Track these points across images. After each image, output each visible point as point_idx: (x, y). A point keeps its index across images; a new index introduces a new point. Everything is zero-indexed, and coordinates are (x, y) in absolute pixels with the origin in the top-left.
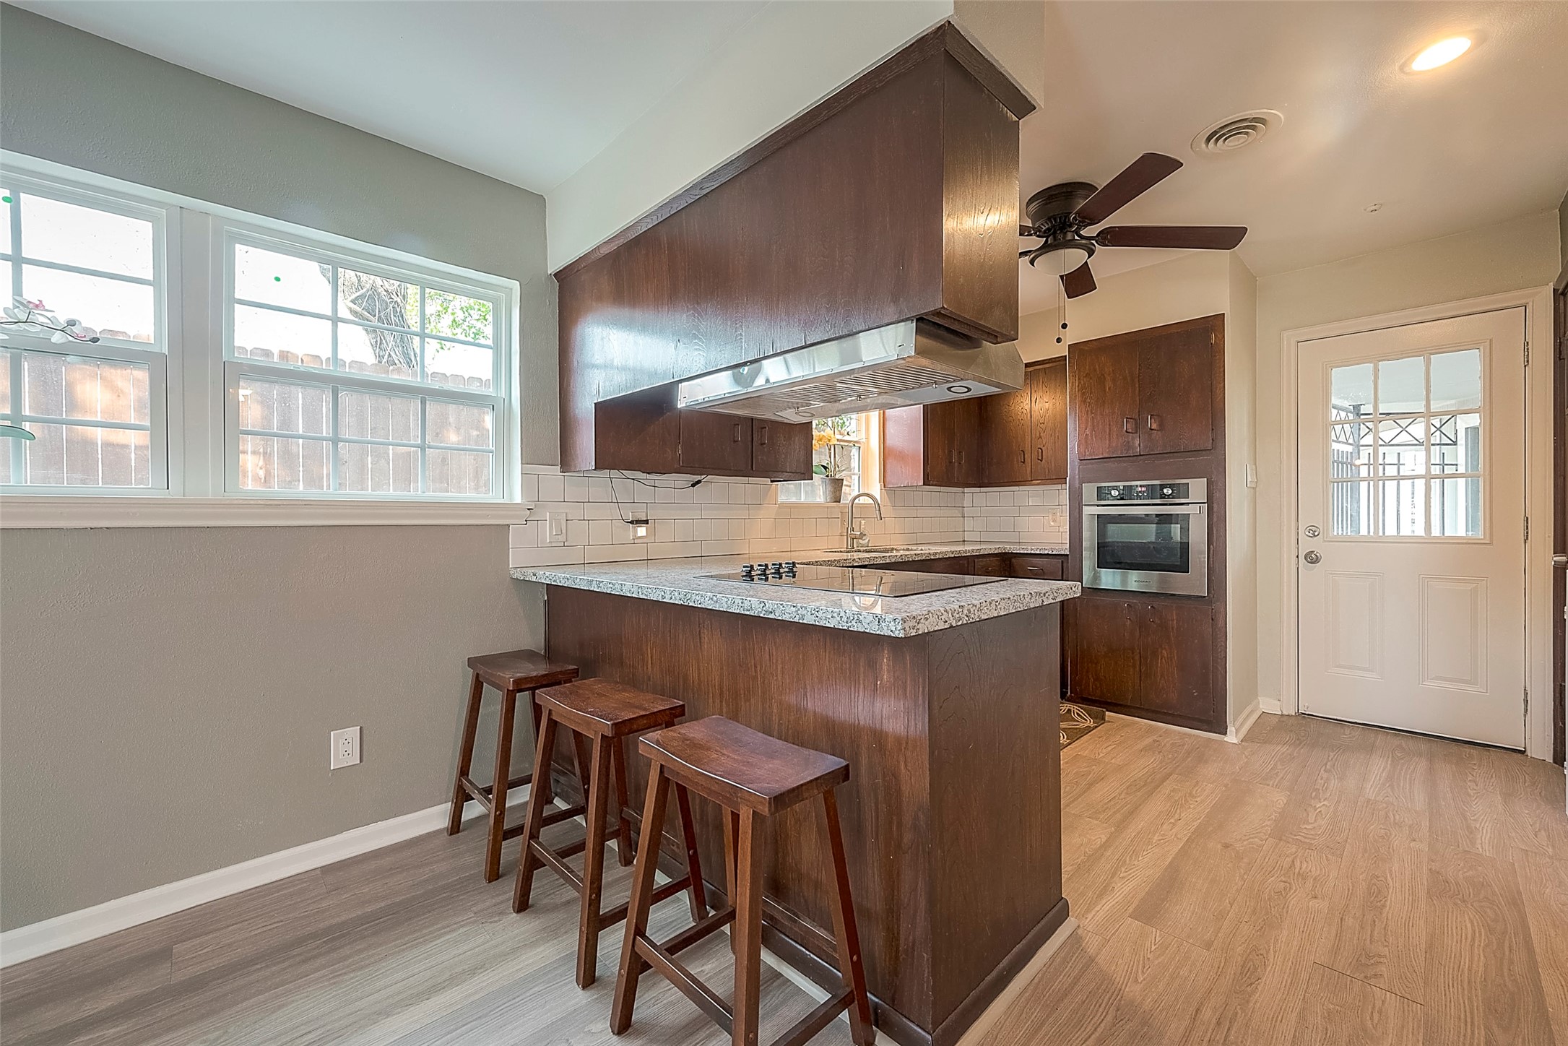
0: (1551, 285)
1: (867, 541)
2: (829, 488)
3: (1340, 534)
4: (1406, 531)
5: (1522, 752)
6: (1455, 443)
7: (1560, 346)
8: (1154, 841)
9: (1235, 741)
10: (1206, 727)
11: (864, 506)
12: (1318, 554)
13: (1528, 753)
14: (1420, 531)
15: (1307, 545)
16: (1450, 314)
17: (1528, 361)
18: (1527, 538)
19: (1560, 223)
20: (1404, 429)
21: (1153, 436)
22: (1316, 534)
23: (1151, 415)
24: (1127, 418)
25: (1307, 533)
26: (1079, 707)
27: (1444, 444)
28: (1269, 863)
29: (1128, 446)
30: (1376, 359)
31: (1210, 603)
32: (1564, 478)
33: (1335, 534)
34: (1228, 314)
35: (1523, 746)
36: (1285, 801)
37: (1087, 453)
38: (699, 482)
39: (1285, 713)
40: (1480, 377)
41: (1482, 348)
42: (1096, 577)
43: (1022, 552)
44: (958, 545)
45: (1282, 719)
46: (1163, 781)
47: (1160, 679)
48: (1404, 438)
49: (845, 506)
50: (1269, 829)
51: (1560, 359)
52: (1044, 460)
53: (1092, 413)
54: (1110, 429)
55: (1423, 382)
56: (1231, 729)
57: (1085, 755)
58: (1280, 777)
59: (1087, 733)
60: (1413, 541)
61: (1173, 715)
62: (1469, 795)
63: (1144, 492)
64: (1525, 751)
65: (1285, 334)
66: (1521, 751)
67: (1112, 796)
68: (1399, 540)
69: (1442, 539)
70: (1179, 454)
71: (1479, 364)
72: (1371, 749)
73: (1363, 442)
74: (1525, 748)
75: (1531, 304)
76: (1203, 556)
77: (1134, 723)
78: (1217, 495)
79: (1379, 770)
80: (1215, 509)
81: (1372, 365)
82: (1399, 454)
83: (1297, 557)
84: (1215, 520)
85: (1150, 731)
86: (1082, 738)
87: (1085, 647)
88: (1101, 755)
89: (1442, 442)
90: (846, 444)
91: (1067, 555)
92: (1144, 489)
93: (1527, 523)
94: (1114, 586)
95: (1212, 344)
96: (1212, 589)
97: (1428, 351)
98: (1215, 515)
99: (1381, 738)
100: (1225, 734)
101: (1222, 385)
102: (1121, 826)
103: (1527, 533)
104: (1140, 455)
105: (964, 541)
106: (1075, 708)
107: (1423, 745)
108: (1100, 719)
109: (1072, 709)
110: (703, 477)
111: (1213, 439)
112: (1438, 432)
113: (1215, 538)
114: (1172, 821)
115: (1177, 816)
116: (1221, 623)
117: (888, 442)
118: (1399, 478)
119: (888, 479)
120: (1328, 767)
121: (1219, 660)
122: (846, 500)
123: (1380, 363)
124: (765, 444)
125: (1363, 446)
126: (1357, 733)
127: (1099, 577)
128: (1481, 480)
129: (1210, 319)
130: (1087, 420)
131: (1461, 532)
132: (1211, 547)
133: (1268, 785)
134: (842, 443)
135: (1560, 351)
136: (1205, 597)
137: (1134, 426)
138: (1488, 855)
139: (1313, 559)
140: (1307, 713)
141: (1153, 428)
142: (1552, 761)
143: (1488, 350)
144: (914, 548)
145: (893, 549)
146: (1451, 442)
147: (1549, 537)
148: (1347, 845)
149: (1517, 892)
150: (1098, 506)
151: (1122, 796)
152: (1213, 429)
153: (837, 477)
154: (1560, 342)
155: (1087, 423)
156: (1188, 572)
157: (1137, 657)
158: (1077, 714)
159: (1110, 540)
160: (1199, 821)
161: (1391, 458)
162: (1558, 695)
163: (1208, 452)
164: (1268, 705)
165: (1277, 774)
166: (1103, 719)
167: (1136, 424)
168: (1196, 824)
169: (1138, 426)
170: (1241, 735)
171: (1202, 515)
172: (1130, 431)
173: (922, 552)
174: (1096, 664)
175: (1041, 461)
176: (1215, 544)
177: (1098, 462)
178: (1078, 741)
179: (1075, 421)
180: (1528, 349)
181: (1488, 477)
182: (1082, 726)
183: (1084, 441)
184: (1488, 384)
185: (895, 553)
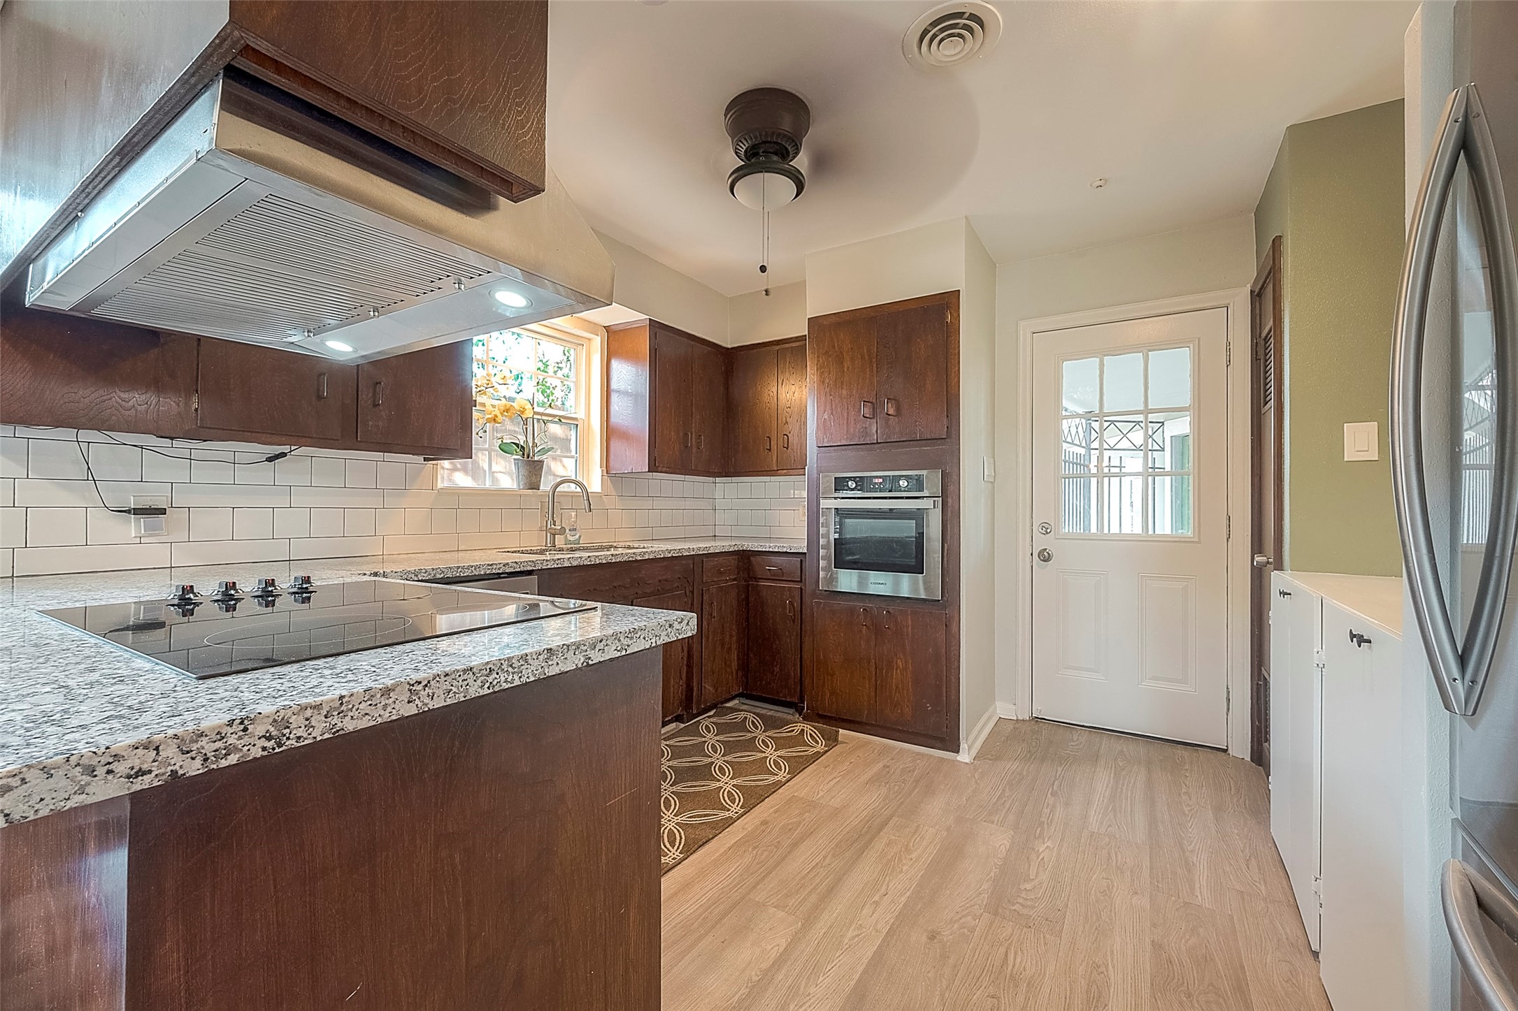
0: (1249, 287)
1: (577, 536)
2: (523, 471)
3: (1071, 531)
4: (1126, 530)
5: (1225, 751)
6: (1163, 450)
7: (1256, 346)
8: (846, 941)
9: (967, 761)
10: (939, 745)
11: (572, 495)
12: (1050, 552)
13: (1230, 751)
14: (1138, 529)
15: (1041, 542)
16: (1166, 311)
17: (1230, 361)
18: (1229, 537)
19: (1256, 228)
20: (1125, 436)
21: (890, 422)
22: (1048, 531)
23: (888, 399)
24: (864, 401)
25: (1040, 530)
26: (813, 726)
27: (1154, 450)
28: (979, 962)
29: (865, 432)
30: (1103, 353)
31: (945, 608)
32: (1260, 477)
33: (1067, 531)
34: (963, 290)
35: (1226, 745)
36: (1008, 847)
37: (825, 440)
38: (283, 455)
39: (1020, 718)
40: (1190, 376)
41: (1191, 346)
42: (832, 579)
43: (760, 550)
44: (708, 541)
45: (1017, 726)
46: (880, 830)
47: (895, 693)
48: (1125, 444)
49: (546, 494)
50: (986, 895)
51: (1256, 360)
52: (789, 448)
53: (831, 395)
54: (848, 413)
55: (1142, 377)
56: (964, 746)
57: (801, 796)
58: (1006, 808)
59: (814, 762)
60: (1132, 538)
61: (908, 732)
62: (1184, 814)
63: (881, 483)
64: (1227, 750)
65: (1022, 324)
66: (1224, 749)
67: (814, 863)
68: (1121, 538)
69: (1153, 537)
70: (915, 443)
71: (1189, 363)
72: (1095, 758)
73: (1093, 446)
74: (1227, 746)
75: (1232, 304)
76: (937, 555)
77: (868, 743)
78: (951, 488)
79: (1102, 787)
80: (949, 504)
81: (1098, 359)
82: (1121, 457)
83: (1032, 554)
84: (949, 514)
85: (884, 751)
86: (806, 770)
87: (822, 658)
88: (821, 794)
89: (1154, 449)
90: (550, 419)
91: (805, 553)
92: (881, 480)
93: (1229, 521)
94: (851, 589)
95: (947, 322)
96: (946, 591)
97: (1147, 347)
98: (949, 509)
99: (1106, 743)
100: (958, 752)
101: (957, 368)
102: (809, 921)
103: (1229, 531)
104: (877, 443)
105: (715, 536)
106: (808, 727)
107: (1140, 749)
108: (832, 740)
109: (805, 729)
110: (293, 448)
111: (947, 427)
112: (1151, 439)
113: (949, 536)
114: (876, 898)
115: (883, 890)
116: (954, 629)
117: (613, 420)
118: (1120, 476)
119: (612, 463)
120: (1054, 788)
121: (953, 671)
122: (546, 485)
123: (1105, 358)
124: (379, 405)
125: (1092, 449)
126: (1084, 736)
127: (837, 578)
128: (1191, 477)
129: (945, 295)
130: (826, 403)
131: (1168, 531)
132: (946, 545)
133: (993, 822)
134: (544, 418)
135: (1256, 352)
136: (939, 600)
137: (871, 410)
138: (1207, 906)
139: (1045, 557)
140: (1040, 717)
141: (889, 413)
142: (1249, 760)
143: (1197, 345)
144: (636, 545)
145: (611, 547)
146: (1160, 449)
147: (1247, 535)
148: (1068, 910)
149: (1241, 967)
150: (835, 498)
151: (827, 861)
152: (947, 416)
153: (536, 459)
154: (1256, 342)
155: (825, 406)
156: (923, 573)
157: (873, 669)
158: (810, 734)
159: (848, 536)
160: (908, 893)
161: (1115, 462)
162: (1255, 694)
163: (943, 440)
164: (1005, 709)
165: (1004, 803)
166: (836, 740)
167: (874, 408)
168: (903, 899)
169: (875, 408)
170: (974, 752)
171: (936, 509)
172: (868, 416)
173: (644, 550)
174: (832, 676)
175: (787, 449)
176: (949, 542)
177: (837, 450)
178: (801, 773)
179: (814, 403)
180: (1230, 349)
181: (1196, 475)
182: (812, 751)
183: (823, 427)
184: (1197, 381)
185: (612, 551)
